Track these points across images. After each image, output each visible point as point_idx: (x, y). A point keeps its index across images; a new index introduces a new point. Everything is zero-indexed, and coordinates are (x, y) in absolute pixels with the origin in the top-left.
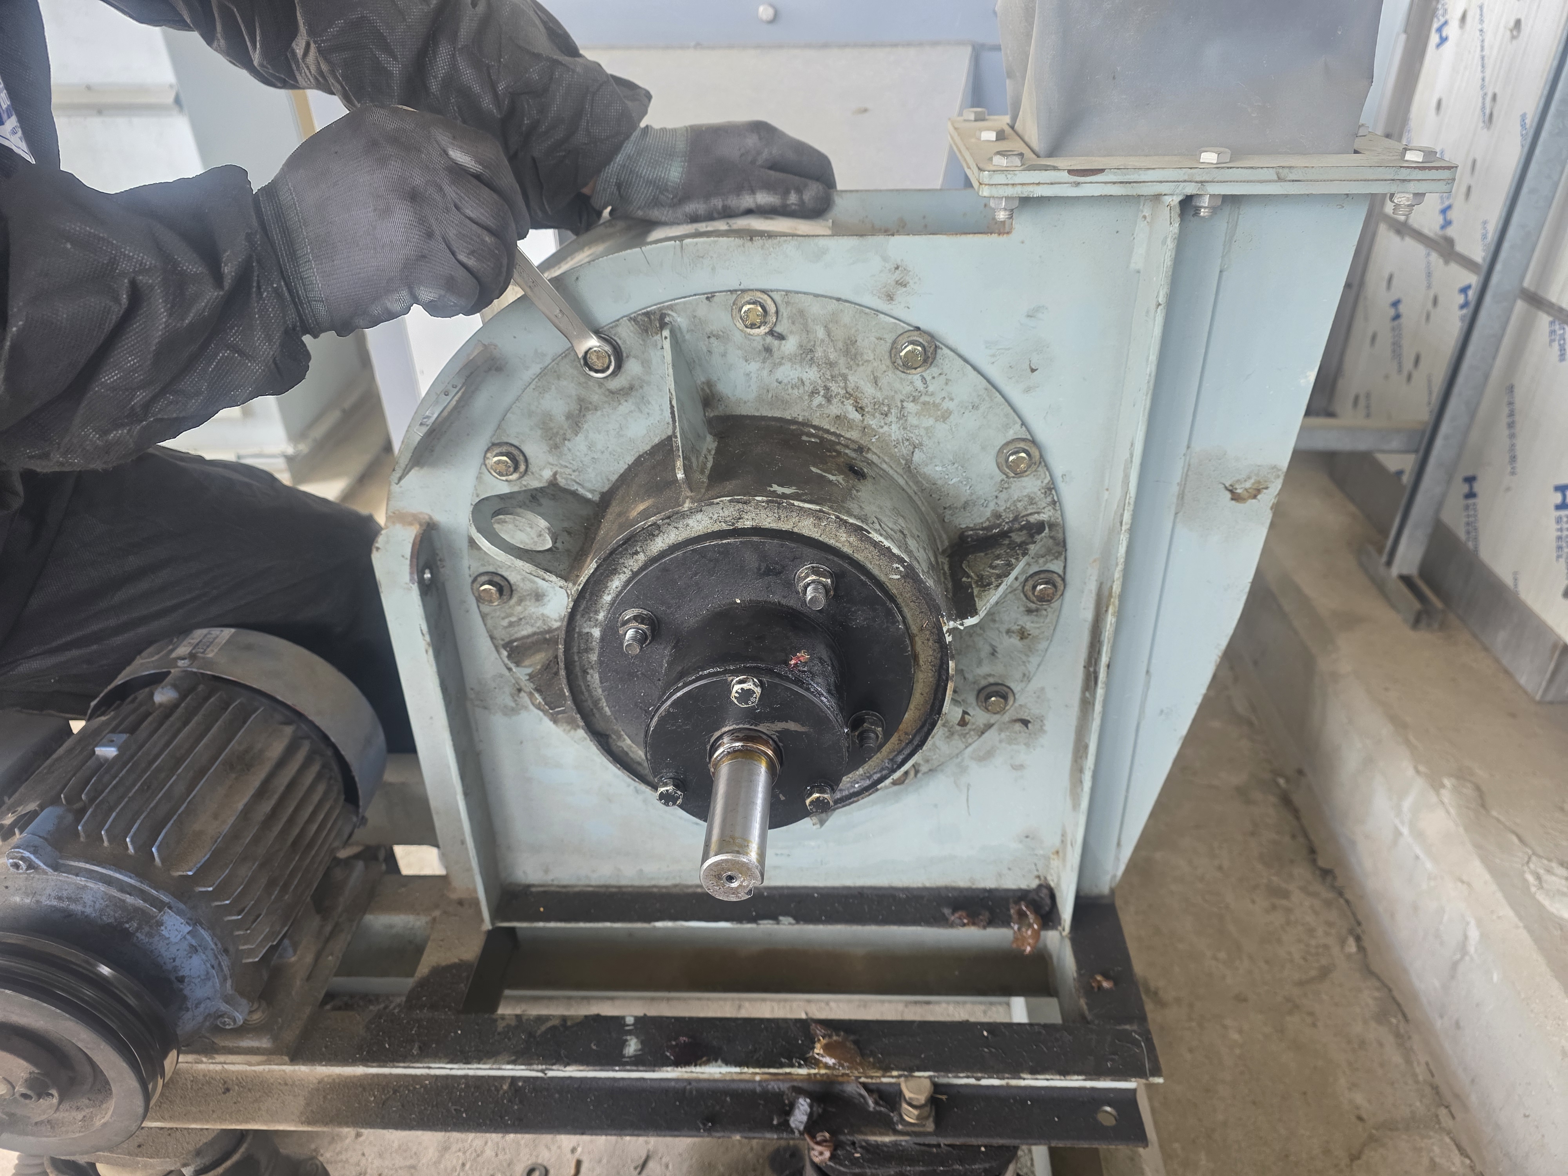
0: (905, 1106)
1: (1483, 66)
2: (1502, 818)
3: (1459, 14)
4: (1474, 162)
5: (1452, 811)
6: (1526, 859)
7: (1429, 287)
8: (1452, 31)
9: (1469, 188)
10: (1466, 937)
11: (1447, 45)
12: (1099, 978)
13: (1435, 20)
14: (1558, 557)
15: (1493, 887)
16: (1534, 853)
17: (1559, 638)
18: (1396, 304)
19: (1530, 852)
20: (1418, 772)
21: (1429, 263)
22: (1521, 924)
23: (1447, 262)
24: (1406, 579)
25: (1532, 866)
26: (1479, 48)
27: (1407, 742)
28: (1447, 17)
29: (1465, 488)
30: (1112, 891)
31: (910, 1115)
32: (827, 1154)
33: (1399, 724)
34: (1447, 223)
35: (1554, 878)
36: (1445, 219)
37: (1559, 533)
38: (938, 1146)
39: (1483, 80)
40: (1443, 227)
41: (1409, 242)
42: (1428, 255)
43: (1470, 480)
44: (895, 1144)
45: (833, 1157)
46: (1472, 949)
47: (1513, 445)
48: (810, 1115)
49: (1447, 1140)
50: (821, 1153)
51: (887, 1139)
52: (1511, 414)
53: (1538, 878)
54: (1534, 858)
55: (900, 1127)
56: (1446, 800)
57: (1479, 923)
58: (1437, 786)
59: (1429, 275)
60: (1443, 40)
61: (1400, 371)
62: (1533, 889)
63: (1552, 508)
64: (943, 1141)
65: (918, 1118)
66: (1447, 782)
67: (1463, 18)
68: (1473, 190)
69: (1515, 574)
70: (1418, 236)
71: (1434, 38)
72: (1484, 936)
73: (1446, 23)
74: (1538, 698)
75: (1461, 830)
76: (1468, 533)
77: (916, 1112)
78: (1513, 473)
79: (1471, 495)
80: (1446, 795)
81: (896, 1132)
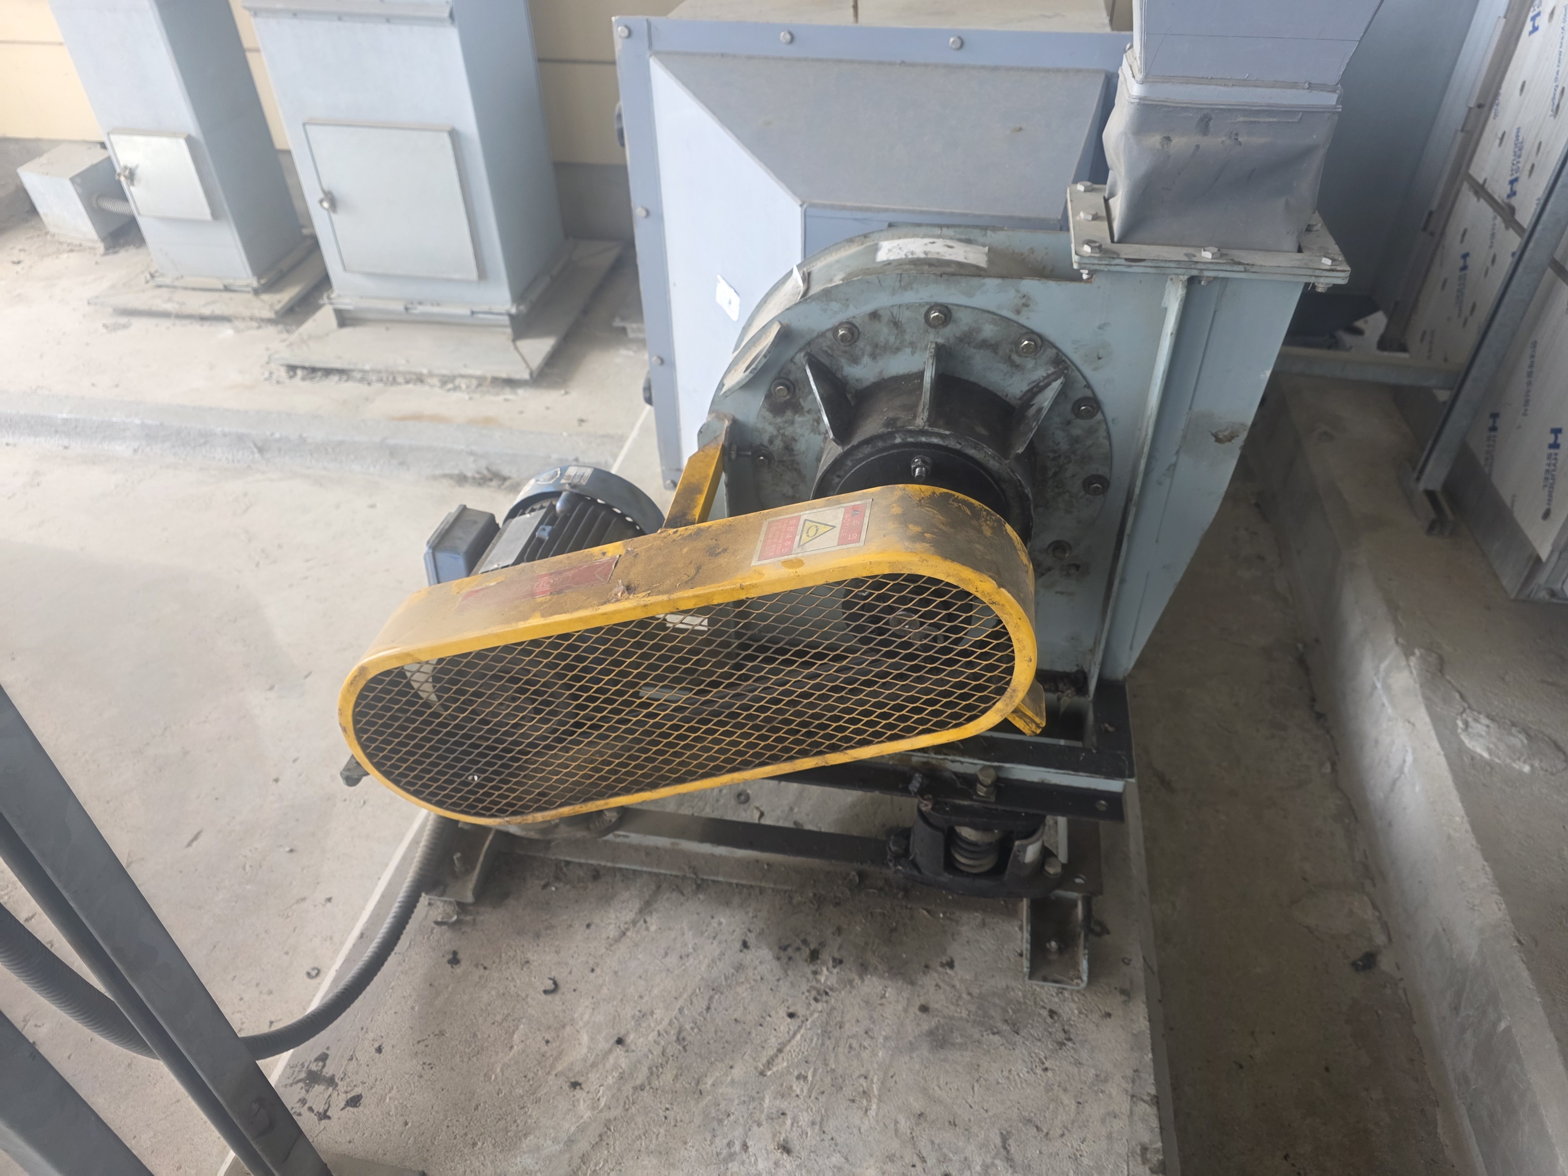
0: (979, 786)
1: (1559, 61)
2: (1452, 681)
3: (1548, 10)
4: (1540, 144)
5: (1414, 672)
6: (1461, 710)
7: (1491, 247)
8: (1542, 21)
9: (1533, 166)
10: (1404, 761)
11: (1537, 34)
12: (1107, 725)
13: (1532, 9)
14: (1545, 486)
15: (1430, 727)
16: (1470, 707)
17: (1534, 549)
18: (1465, 256)
19: (1466, 706)
20: (1397, 642)
21: (1494, 225)
22: (1442, 753)
23: (1507, 228)
24: (1431, 495)
25: (1464, 716)
26: (1559, 45)
27: (1395, 621)
28: (1540, 9)
29: (1490, 423)
30: (1125, 679)
31: (982, 791)
32: (930, 807)
33: (1393, 607)
34: (1513, 193)
35: (1478, 725)
36: (1511, 189)
37: (1548, 468)
38: (996, 810)
39: (1557, 73)
40: (1509, 196)
41: (1483, 203)
42: (1495, 218)
43: (1495, 416)
44: (970, 806)
45: (932, 809)
46: (1406, 770)
47: (1529, 391)
48: (921, 784)
49: (1366, 899)
50: (926, 805)
51: (966, 803)
52: (1531, 366)
53: (1466, 724)
54: (1468, 711)
55: (975, 797)
56: (1412, 664)
57: (1414, 751)
58: (1408, 653)
59: (1493, 235)
60: (1535, 29)
61: (1459, 316)
62: (1459, 731)
63: (1547, 446)
64: (1000, 808)
65: (986, 793)
66: (1417, 652)
67: (1552, 13)
68: (1535, 169)
69: (1514, 496)
70: (1490, 199)
71: (1528, 26)
72: (1415, 760)
73: (1539, 14)
74: (1512, 597)
75: (1417, 686)
76: (1487, 459)
77: (985, 789)
78: (1525, 414)
79: (1494, 429)
80: (1413, 661)
81: (972, 800)
